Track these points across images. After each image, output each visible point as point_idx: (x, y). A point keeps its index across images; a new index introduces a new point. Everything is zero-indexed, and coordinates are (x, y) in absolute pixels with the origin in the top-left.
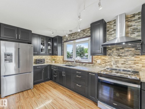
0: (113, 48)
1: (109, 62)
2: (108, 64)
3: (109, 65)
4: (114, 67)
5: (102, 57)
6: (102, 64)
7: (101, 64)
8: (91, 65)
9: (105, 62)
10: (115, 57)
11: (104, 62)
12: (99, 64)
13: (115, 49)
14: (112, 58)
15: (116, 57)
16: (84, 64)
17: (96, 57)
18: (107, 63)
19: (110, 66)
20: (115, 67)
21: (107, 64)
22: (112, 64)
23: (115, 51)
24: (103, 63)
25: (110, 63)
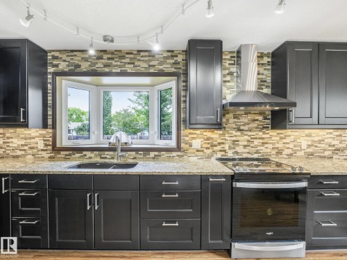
0: (228, 113)
1: (220, 144)
2: (219, 148)
3: (220, 151)
4: (230, 154)
5: (205, 133)
6: (206, 151)
7: (202, 151)
8: (174, 154)
9: (213, 146)
10: (232, 133)
11: (209, 143)
12: (198, 151)
13: (231, 115)
14: (226, 135)
15: (234, 133)
16: (152, 154)
17: (190, 134)
18: (216, 146)
19: (223, 153)
20: (232, 155)
21: (215, 148)
22: (226, 147)
23: (232, 120)
24: (207, 148)
25: (222, 146)
